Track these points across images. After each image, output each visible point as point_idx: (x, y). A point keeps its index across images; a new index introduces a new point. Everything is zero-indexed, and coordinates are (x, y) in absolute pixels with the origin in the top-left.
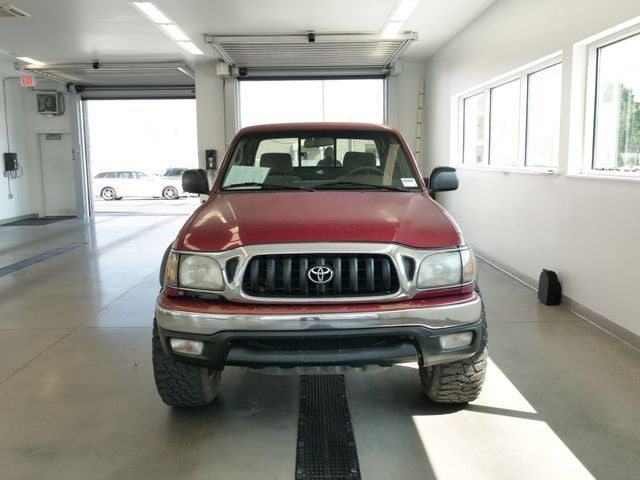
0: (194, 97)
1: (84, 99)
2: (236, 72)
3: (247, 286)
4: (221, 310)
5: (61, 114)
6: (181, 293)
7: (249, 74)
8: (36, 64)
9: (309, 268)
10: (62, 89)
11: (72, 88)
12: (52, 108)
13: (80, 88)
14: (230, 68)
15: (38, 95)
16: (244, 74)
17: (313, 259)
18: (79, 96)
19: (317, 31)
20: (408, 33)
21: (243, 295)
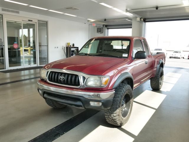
0: (131, 28)
1: (108, 29)
2: (142, 20)
3: (49, 78)
5: (102, 33)
7: (147, 20)
8: (93, 20)
9: (60, 76)
10: (102, 26)
11: (104, 26)
12: (100, 31)
13: (106, 26)
14: (141, 19)
15: (97, 28)
16: (145, 20)
18: (107, 28)
19: (159, 6)
21: (48, 80)
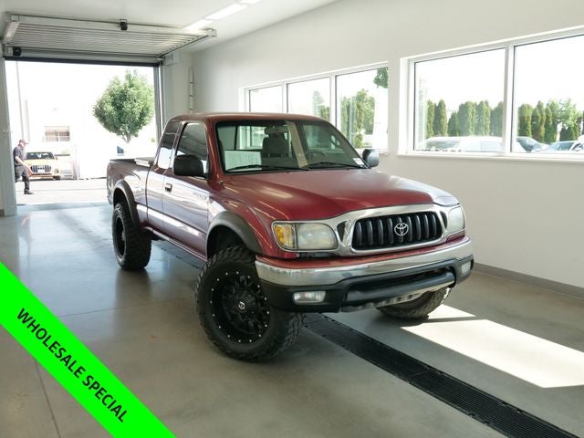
2: (10, 51)
3: (355, 244)
4: (340, 264)
6: (298, 255)
9: (394, 226)
16: (18, 54)
17: (395, 217)
19: (129, 20)
20: (207, 29)
21: (353, 250)
